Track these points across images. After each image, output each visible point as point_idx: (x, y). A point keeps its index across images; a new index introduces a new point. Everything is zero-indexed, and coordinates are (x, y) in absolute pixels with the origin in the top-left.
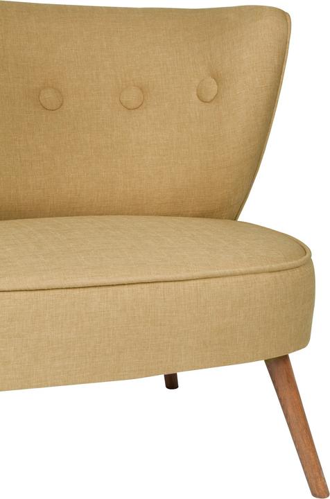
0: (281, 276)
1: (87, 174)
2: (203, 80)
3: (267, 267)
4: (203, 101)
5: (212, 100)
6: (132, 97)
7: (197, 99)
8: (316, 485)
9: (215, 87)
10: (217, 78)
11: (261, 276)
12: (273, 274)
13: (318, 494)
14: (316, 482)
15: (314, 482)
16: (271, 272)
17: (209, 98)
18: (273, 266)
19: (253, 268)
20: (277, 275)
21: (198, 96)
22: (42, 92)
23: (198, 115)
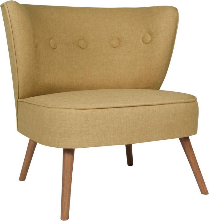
0: (188, 105)
1: (99, 73)
2: (144, 35)
3: (183, 101)
4: (145, 43)
5: (149, 43)
6: (115, 42)
7: (142, 42)
8: (204, 189)
9: (150, 37)
10: (151, 34)
11: (181, 104)
12: (185, 104)
13: (204, 193)
14: (203, 188)
15: (202, 188)
16: (185, 103)
17: (147, 42)
18: (185, 100)
19: (178, 101)
20: (187, 104)
21: (143, 42)
22: (79, 41)
23: (143, 48)
